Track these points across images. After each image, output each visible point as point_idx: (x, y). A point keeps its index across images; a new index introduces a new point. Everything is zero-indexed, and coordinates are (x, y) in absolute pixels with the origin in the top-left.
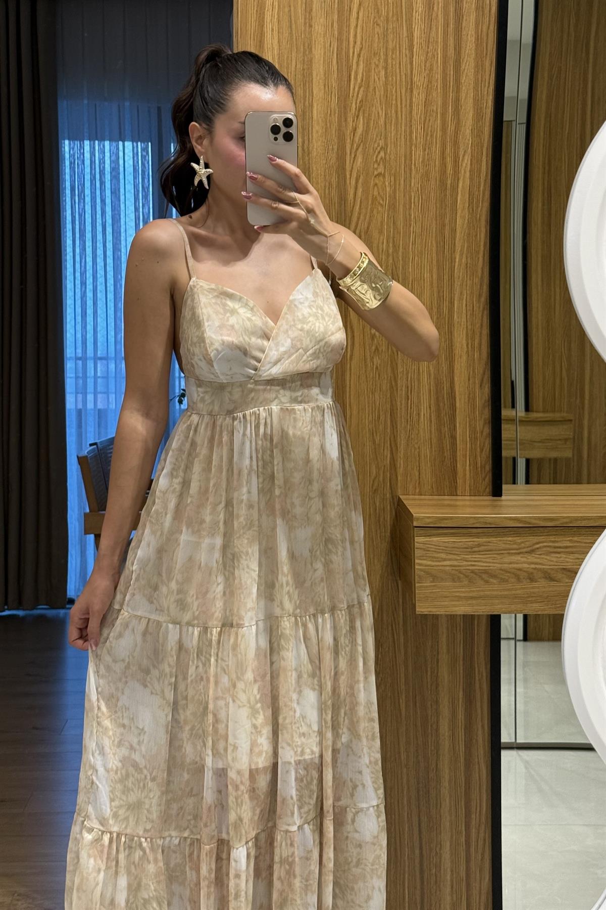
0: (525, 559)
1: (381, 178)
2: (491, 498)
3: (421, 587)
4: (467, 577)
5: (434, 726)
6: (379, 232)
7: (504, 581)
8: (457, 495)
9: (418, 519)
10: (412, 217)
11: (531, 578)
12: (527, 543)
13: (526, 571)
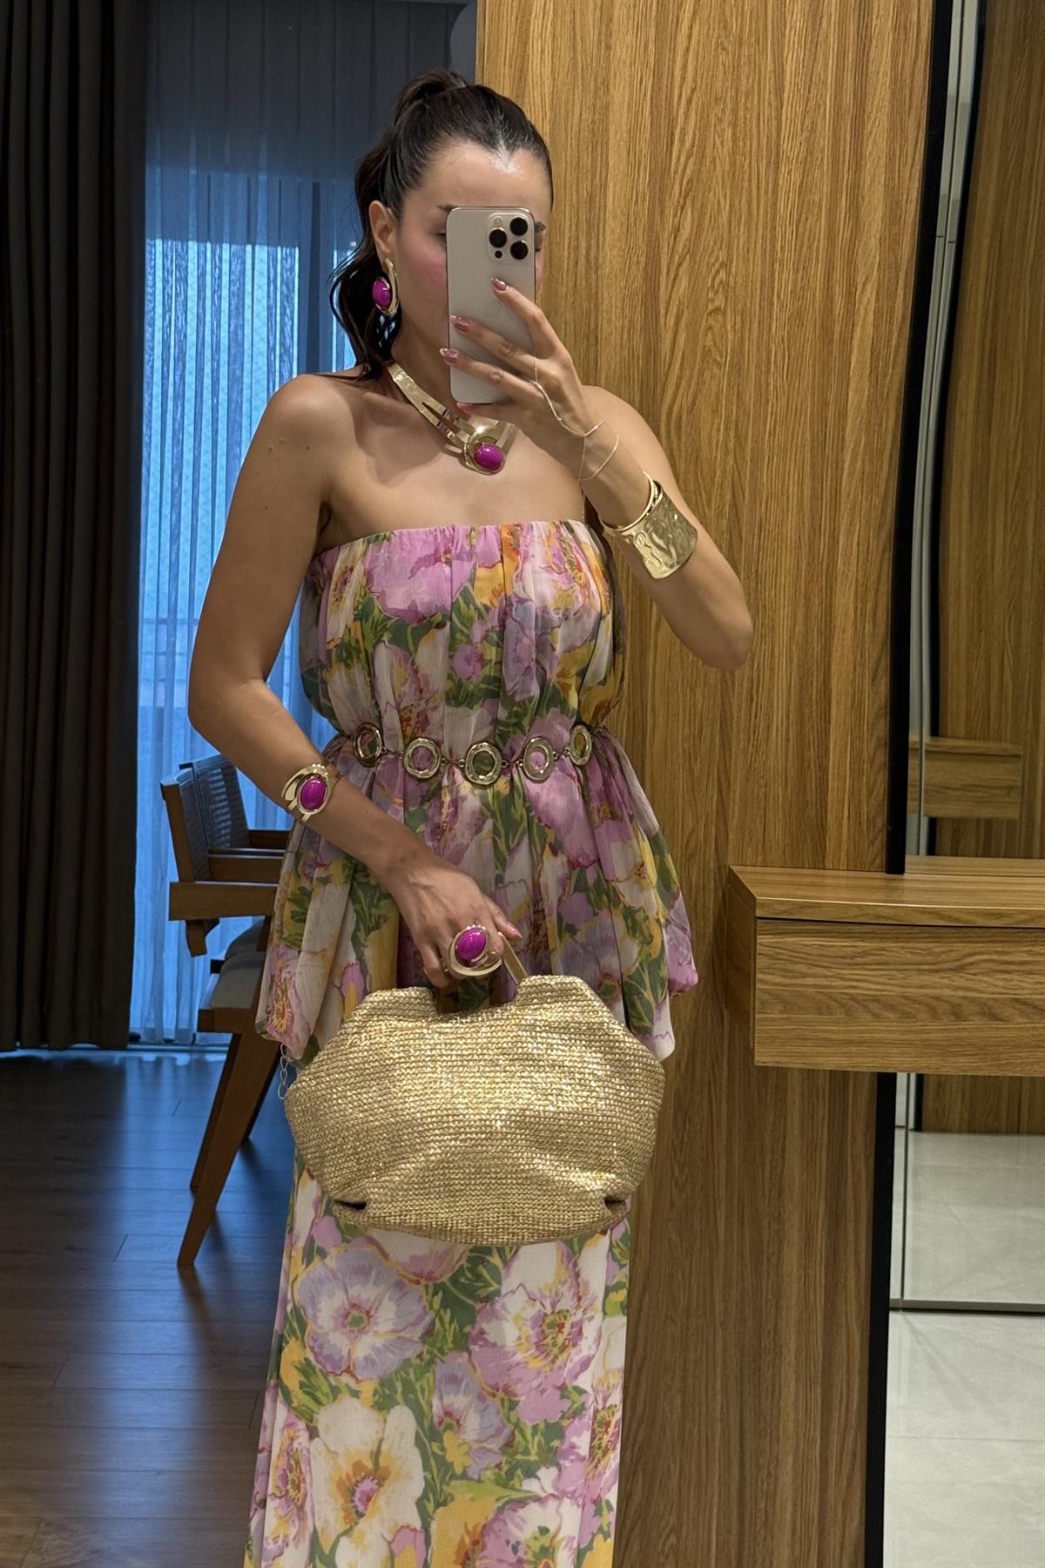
0: (946, 981)
1: (720, 318)
2: (885, 875)
3: (765, 1020)
4: (842, 1005)
5: (774, 1261)
6: (713, 412)
7: (907, 1016)
8: (824, 869)
9: (763, 905)
10: (772, 388)
11: (957, 1013)
12: (952, 954)
13: (949, 1002)
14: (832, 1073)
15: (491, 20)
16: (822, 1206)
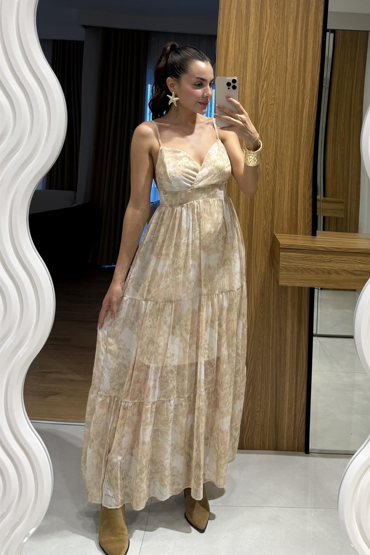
0: (326, 265)
1: (273, 106)
2: (311, 236)
3: (282, 274)
4: (301, 270)
6: (271, 127)
7: (317, 273)
8: (297, 234)
9: (282, 245)
10: (285, 122)
11: (329, 273)
12: (328, 258)
13: (327, 270)
14: (299, 287)
15: (220, 39)
16: (296, 319)
